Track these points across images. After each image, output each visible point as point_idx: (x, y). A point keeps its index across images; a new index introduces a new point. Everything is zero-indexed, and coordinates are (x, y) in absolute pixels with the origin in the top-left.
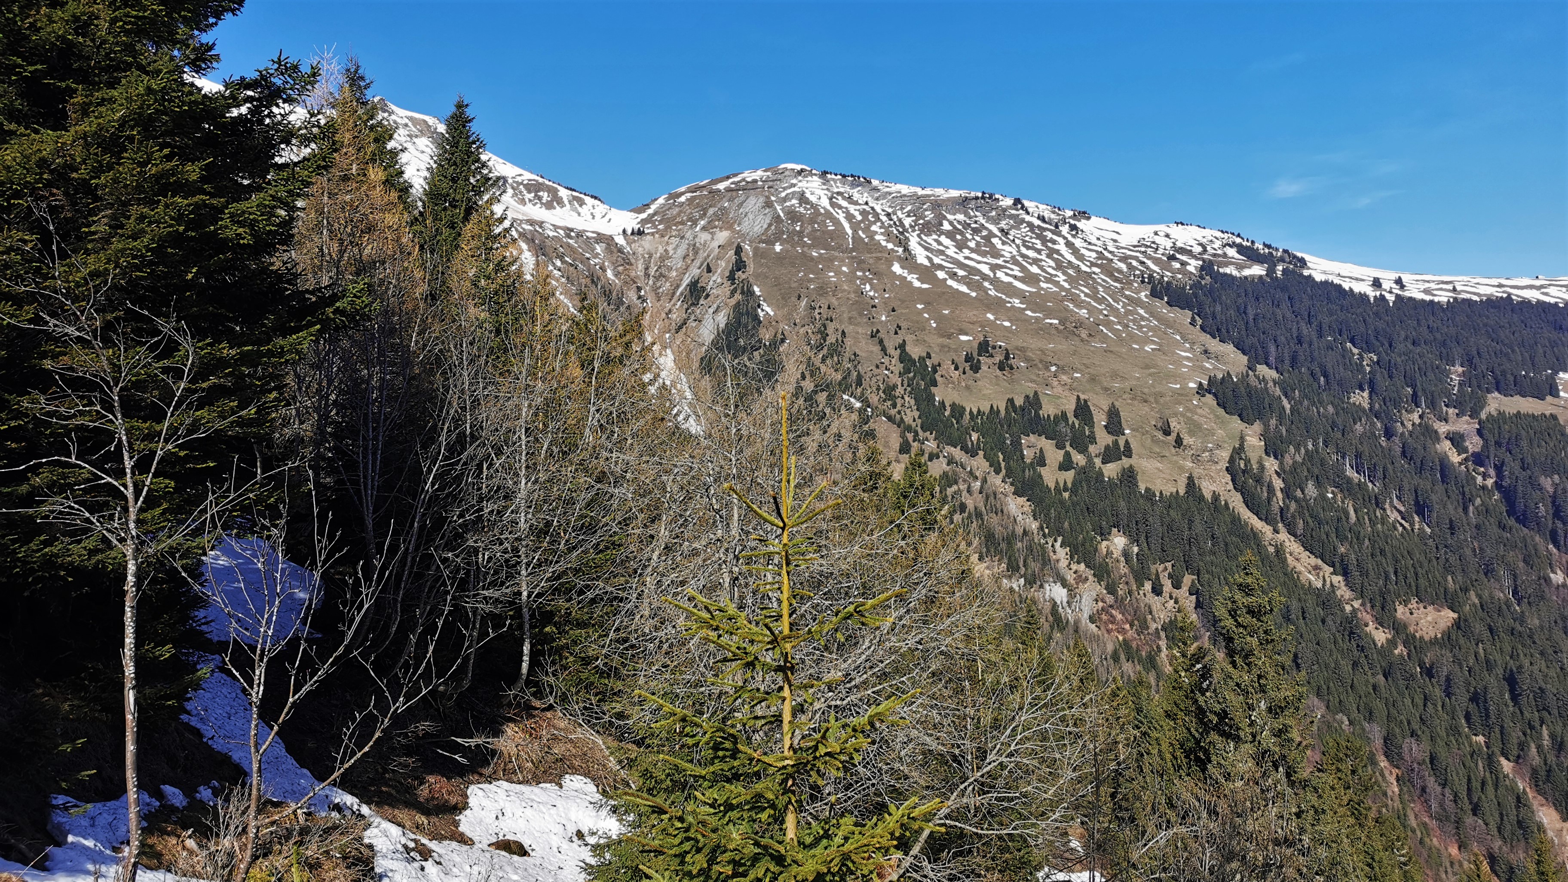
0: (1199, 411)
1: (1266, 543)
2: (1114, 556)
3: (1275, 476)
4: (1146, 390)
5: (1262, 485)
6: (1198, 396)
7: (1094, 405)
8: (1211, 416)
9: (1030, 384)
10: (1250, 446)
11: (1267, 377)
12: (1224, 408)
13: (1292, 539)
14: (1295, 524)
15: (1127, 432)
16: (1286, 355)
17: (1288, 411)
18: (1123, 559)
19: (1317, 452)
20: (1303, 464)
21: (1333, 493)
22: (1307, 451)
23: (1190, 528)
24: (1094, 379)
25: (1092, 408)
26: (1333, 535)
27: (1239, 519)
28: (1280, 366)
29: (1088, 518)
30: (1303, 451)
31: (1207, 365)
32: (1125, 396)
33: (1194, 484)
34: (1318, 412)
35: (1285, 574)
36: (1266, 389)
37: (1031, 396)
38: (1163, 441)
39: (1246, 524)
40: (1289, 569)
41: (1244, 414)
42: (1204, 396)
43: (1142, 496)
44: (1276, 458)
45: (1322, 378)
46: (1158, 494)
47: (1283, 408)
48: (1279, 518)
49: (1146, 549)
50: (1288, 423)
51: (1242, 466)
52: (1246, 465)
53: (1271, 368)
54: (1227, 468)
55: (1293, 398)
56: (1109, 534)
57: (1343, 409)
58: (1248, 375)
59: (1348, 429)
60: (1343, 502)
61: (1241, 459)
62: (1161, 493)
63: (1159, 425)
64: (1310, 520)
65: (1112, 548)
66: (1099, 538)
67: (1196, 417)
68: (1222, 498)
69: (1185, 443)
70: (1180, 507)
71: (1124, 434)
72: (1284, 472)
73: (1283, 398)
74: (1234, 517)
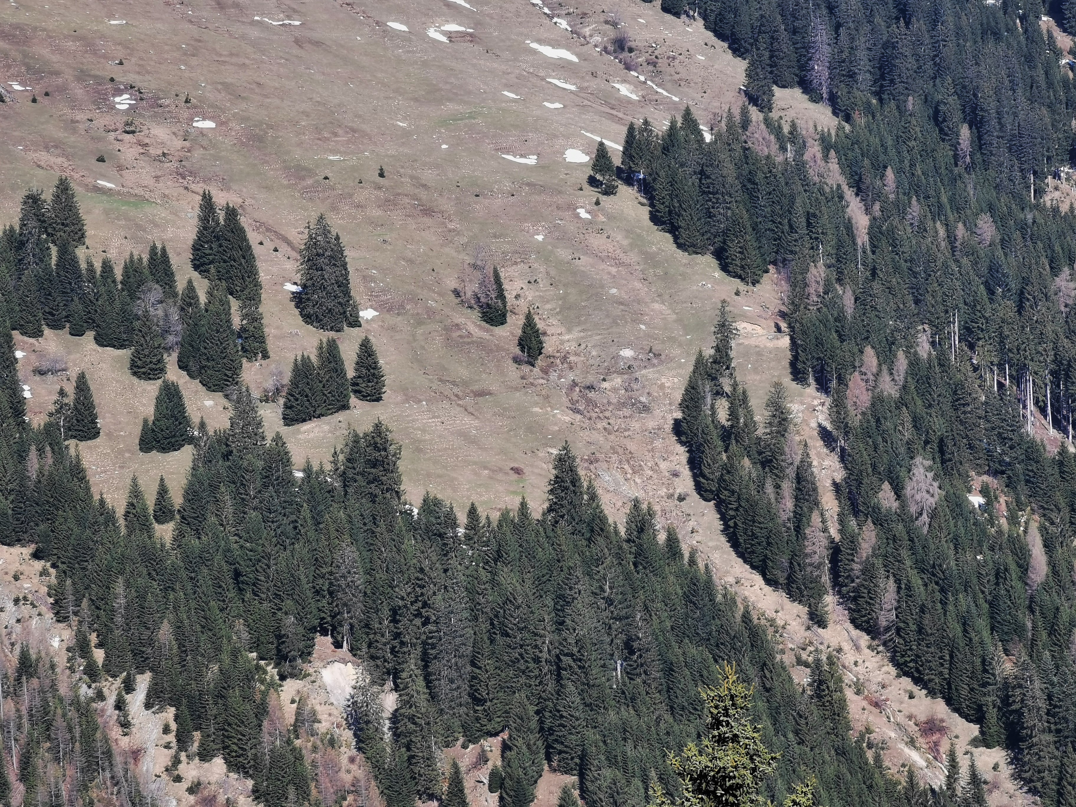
0: (597, 241)
1: (788, 659)
2: (322, 727)
3: (817, 446)
4: (428, 175)
5: (779, 478)
6: (591, 193)
7: (260, 226)
8: (633, 258)
9: (44, 157)
10: (746, 352)
11: (805, 129)
12: (673, 230)
13: (864, 639)
14: (873, 595)
15: (367, 314)
16: (862, 54)
17: (862, 238)
18: (347, 735)
19: (943, 362)
20: (901, 403)
21: (984, 492)
22: (914, 362)
23: (560, 624)
24: (260, 139)
25: (253, 237)
26: (982, 624)
27: (709, 584)
28: (842, 92)
29: (236, 606)
30: (902, 363)
31: (624, 90)
32: (361, 196)
33: (575, 481)
34: (951, 238)
35: (841, 752)
36: (800, 166)
37: (48, 196)
38: (481, 344)
39: (731, 601)
40: (853, 736)
41: (733, 249)
42: (609, 191)
43: (413, 527)
44: (823, 386)
45: (965, 132)
46: (462, 518)
47: (849, 227)
48: (826, 579)
49: (422, 699)
50: (862, 273)
51: (723, 416)
52: (733, 415)
53: (815, 98)
54: (677, 423)
55: (878, 196)
56: (306, 654)
57: (1022, 227)
58: (746, 123)
59: (1033, 289)
60: (1013, 520)
61: (718, 393)
62: (473, 512)
63: (471, 289)
64: (917, 581)
65: (314, 702)
66: (272, 671)
67: (585, 262)
68: (659, 523)
69: (549, 346)
70: (531, 556)
71: (355, 323)
72: (847, 431)
73: (849, 194)
74: (694, 581)
